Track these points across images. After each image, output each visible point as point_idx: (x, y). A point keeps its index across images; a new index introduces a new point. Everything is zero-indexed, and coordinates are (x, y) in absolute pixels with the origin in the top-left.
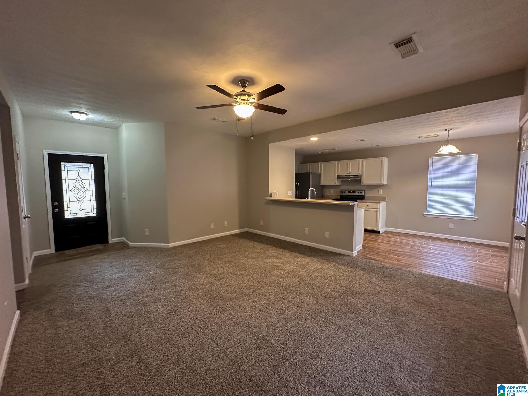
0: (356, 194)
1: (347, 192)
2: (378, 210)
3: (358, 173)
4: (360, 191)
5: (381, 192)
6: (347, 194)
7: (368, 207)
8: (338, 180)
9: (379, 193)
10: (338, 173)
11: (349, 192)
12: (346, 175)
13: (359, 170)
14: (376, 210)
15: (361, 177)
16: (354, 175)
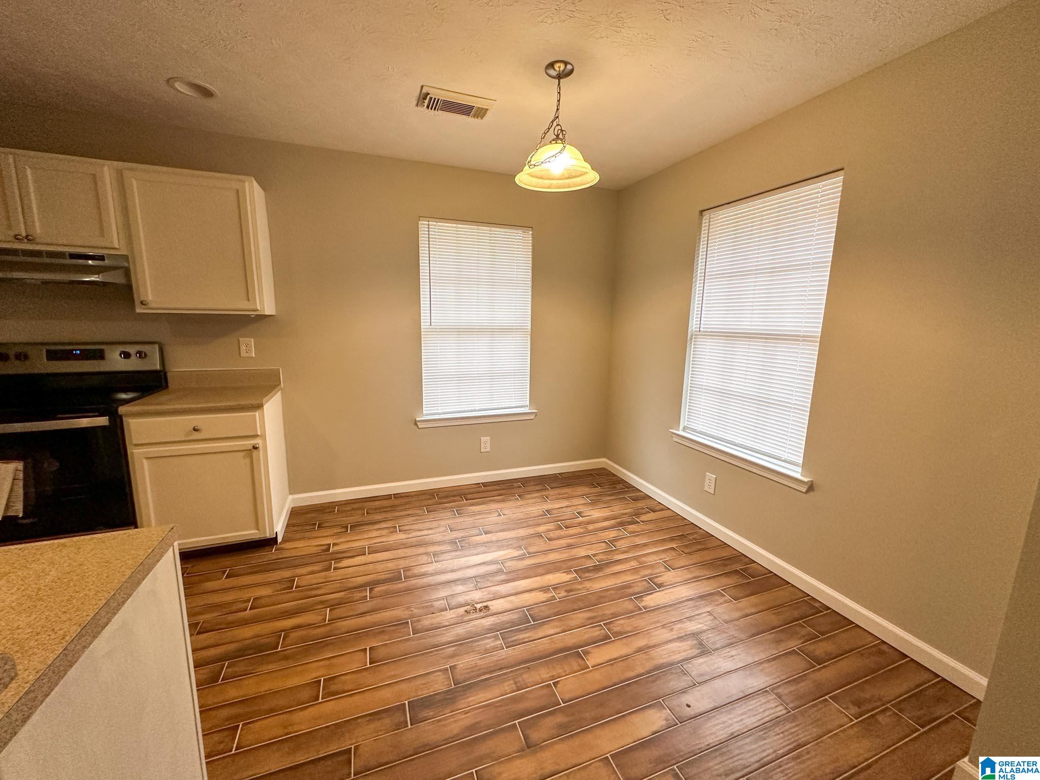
0: (115, 362)
1: (41, 354)
2: (258, 441)
3: (101, 242)
4: (132, 350)
5: (249, 347)
6: (43, 365)
7: (196, 436)
9: (243, 354)
11: (55, 356)
13: (101, 227)
14: (250, 443)
15: (127, 272)
16: (73, 256)
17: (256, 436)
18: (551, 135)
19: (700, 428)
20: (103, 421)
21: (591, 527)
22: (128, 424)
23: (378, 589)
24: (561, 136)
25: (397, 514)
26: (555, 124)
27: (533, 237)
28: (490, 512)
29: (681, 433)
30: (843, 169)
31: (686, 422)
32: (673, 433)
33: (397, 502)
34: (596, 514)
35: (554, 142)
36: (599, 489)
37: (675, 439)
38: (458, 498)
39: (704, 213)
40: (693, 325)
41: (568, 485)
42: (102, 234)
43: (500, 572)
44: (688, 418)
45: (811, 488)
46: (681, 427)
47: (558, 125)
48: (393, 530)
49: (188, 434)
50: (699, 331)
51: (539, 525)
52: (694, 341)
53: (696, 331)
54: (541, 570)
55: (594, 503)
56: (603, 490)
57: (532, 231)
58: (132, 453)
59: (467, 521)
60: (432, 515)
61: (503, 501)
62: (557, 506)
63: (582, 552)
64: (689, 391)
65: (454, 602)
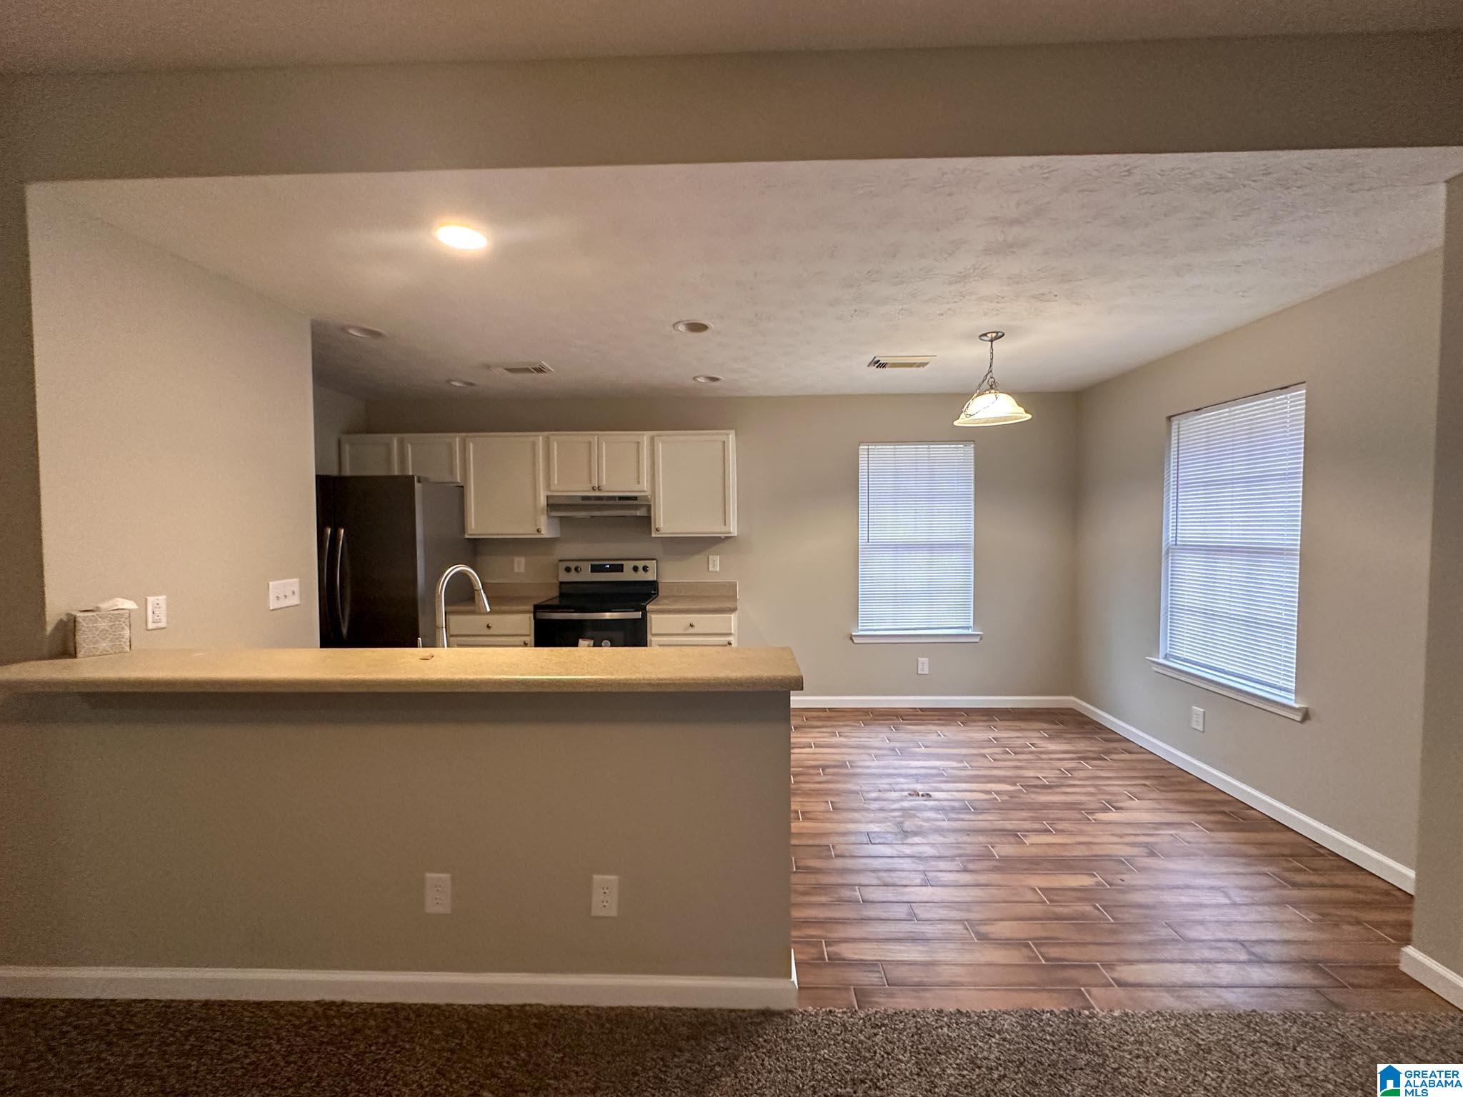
0: (627, 574)
1: (588, 566)
2: (731, 639)
3: (637, 488)
4: (641, 564)
6: (587, 575)
7: (691, 630)
8: (549, 517)
9: (712, 569)
10: (548, 486)
11: (595, 569)
12: (584, 498)
13: (638, 477)
14: (724, 639)
15: (649, 507)
16: (621, 498)
17: (731, 634)
18: (985, 385)
19: (1184, 655)
20: (638, 615)
21: (1044, 756)
22: (651, 618)
23: (828, 770)
24: (994, 386)
25: (836, 723)
26: (989, 376)
27: (975, 451)
28: (929, 732)
29: (1161, 661)
30: (1304, 382)
31: (1169, 649)
32: (1148, 660)
33: (834, 714)
34: (1052, 746)
35: (987, 392)
36: (1061, 727)
37: (1154, 669)
38: (895, 718)
39: (1172, 418)
40: (1168, 536)
41: (1021, 720)
42: (639, 483)
43: (938, 775)
44: (1170, 644)
45: (1306, 716)
46: (1162, 654)
47: (991, 378)
48: (834, 734)
49: (686, 629)
50: (1176, 545)
51: (984, 748)
52: (1172, 556)
53: (1173, 545)
54: (983, 780)
55: (1051, 738)
56: (1066, 728)
57: (975, 444)
58: (651, 640)
59: (902, 735)
60: (868, 728)
61: (943, 725)
62: (1006, 735)
63: (1031, 774)
64: (1169, 613)
65: (897, 787)
